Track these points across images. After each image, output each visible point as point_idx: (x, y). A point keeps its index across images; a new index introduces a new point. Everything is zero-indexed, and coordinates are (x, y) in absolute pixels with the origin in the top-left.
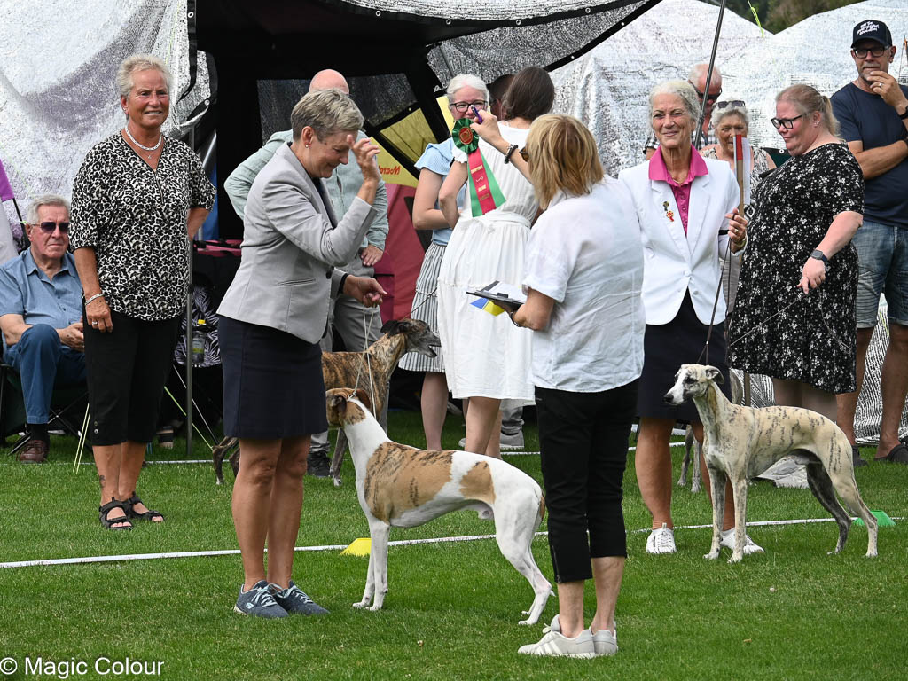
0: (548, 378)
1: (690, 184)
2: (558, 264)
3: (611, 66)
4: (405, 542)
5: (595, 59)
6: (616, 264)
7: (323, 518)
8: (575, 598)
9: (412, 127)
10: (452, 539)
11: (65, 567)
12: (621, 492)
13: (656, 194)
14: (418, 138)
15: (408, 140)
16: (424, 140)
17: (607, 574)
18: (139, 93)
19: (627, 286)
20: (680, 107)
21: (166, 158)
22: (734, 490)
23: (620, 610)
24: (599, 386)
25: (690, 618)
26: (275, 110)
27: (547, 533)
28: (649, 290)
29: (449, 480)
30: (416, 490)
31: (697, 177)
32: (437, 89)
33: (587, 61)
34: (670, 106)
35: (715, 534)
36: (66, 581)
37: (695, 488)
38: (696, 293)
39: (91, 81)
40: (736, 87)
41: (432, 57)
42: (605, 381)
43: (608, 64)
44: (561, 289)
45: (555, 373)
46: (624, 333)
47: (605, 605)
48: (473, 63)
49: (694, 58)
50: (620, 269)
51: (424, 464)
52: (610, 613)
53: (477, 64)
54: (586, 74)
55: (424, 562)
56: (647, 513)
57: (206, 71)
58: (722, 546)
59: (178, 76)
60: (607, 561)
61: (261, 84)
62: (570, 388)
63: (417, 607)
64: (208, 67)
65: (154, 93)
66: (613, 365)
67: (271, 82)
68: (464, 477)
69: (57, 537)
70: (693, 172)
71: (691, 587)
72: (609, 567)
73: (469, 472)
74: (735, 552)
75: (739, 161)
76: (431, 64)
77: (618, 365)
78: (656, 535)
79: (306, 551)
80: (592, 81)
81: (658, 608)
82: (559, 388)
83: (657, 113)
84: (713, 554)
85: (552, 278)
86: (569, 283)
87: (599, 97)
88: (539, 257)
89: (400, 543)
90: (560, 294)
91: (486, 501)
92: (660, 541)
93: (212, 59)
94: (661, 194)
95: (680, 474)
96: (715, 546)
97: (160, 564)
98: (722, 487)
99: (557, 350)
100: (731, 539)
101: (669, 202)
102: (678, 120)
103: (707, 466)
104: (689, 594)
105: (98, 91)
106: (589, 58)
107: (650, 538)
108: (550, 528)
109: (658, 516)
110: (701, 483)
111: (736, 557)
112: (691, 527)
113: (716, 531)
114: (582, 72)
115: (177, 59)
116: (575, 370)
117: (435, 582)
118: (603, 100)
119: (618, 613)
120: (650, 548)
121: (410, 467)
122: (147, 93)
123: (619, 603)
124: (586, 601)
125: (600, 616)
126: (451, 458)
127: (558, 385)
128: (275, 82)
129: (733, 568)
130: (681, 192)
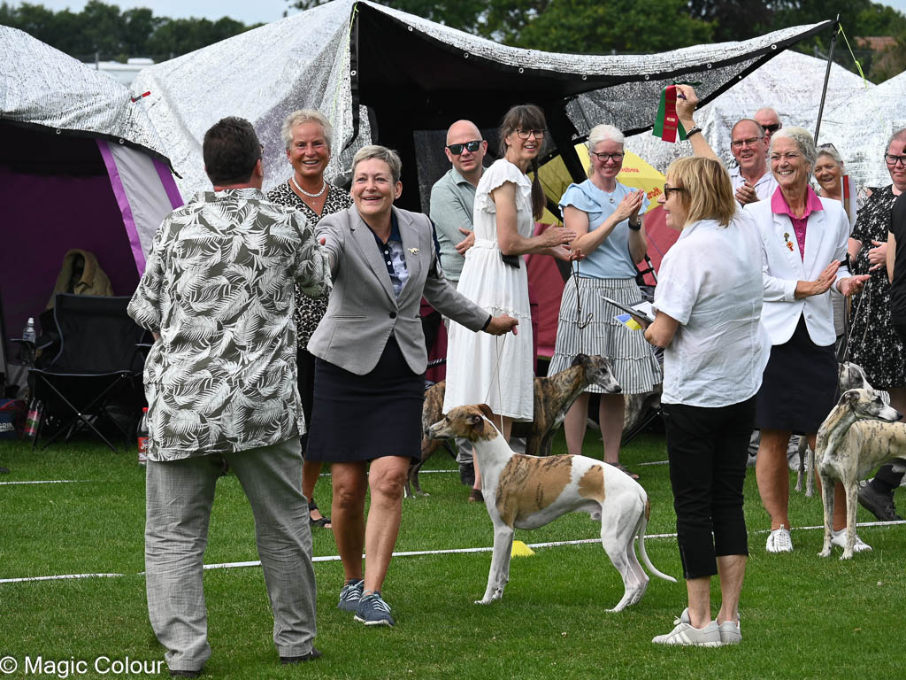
0: (675, 394)
1: (807, 217)
2: (685, 290)
3: (731, 115)
4: (550, 544)
5: (716, 109)
6: (737, 294)
7: (476, 524)
8: (703, 592)
9: (552, 170)
10: (593, 541)
11: (245, 570)
12: (742, 497)
13: (777, 226)
14: (558, 181)
15: (549, 183)
16: (563, 183)
17: (731, 570)
18: (297, 145)
19: (749, 313)
20: (794, 149)
21: (330, 205)
22: (847, 494)
23: (742, 605)
24: (720, 402)
25: (806, 610)
26: (430, 158)
27: (676, 535)
28: (768, 314)
29: (569, 481)
30: (542, 494)
31: (813, 212)
32: (575, 137)
33: (709, 111)
34: (784, 149)
35: (827, 533)
36: (246, 582)
37: (808, 493)
38: (810, 317)
39: (265, 134)
40: (843, 133)
41: (570, 109)
42: (726, 397)
43: (728, 113)
44: (686, 313)
45: (681, 389)
46: (744, 354)
47: (729, 599)
48: (607, 114)
49: (805, 108)
50: (741, 298)
51: (548, 469)
52: (734, 606)
53: (610, 115)
54: (708, 122)
55: (566, 562)
56: (767, 515)
57: (367, 123)
58: (834, 545)
59: (342, 127)
60: (730, 559)
61: (417, 134)
62: (695, 403)
63: (561, 603)
64: (370, 120)
65: (309, 144)
66: (733, 383)
67: (426, 133)
68: (582, 478)
69: (238, 542)
70: (810, 208)
71: (807, 582)
72: (733, 564)
73: (586, 474)
74: (846, 550)
75: (847, 199)
76: (569, 114)
77: (737, 383)
78: (775, 535)
79: (461, 553)
80: (714, 129)
81: (777, 600)
82: (685, 403)
83: (775, 155)
84: (826, 552)
85: (679, 302)
86: (693, 309)
87: (720, 143)
88: (668, 283)
89: (545, 544)
90: (684, 317)
91: (597, 500)
92: (778, 541)
93: (373, 112)
94: (782, 226)
95: (796, 481)
96: (827, 545)
97: (330, 566)
98: (832, 491)
99: (683, 369)
100: (842, 539)
101: (789, 233)
102: (793, 161)
103: (819, 473)
104: (806, 588)
105: (271, 142)
106: (711, 108)
107: (770, 538)
108: (679, 530)
109: (776, 518)
110: (813, 487)
111: (847, 554)
112: (807, 528)
113: (827, 531)
114: (705, 121)
115: (342, 112)
116: (700, 387)
117: (577, 579)
118: (724, 145)
119: (741, 606)
120: (769, 547)
121: (535, 474)
122: (303, 144)
123: (742, 596)
124: (712, 596)
125: (725, 607)
126: (571, 462)
127: (684, 400)
128: (430, 132)
129: (845, 565)
130: (800, 226)
